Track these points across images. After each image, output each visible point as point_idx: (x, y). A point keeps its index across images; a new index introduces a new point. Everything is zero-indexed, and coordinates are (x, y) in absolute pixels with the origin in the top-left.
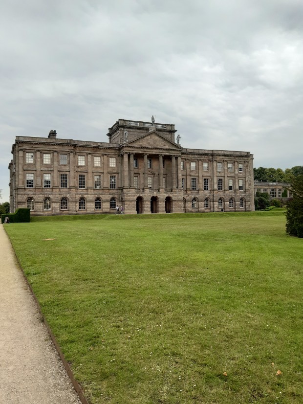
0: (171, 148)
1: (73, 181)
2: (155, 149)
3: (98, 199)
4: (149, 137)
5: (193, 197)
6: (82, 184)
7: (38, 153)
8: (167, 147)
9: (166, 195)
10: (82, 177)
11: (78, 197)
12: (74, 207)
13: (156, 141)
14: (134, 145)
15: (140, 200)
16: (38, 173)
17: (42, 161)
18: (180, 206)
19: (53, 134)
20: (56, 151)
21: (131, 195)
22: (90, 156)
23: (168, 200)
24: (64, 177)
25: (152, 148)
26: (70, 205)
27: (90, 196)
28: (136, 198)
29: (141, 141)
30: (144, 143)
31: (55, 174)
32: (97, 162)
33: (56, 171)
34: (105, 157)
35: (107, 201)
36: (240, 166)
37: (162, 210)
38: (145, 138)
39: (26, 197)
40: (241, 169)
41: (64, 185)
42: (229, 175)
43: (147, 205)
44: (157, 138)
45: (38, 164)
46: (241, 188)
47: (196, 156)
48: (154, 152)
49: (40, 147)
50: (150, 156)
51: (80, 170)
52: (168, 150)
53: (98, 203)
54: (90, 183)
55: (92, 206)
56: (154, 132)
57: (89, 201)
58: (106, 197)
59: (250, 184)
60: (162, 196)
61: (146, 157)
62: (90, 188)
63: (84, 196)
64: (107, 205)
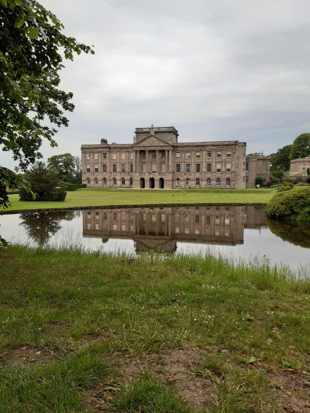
0: (164, 145)
1: (109, 168)
2: (153, 146)
3: (123, 179)
4: (149, 139)
5: (186, 177)
6: (115, 170)
7: (92, 154)
8: (161, 145)
9: (160, 177)
10: (115, 166)
11: (112, 177)
12: (110, 183)
13: (153, 141)
14: (139, 145)
15: (143, 180)
16: (91, 164)
17: (94, 158)
18: (169, 184)
19: (104, 141)
20: (100, 152)
21: (137, 177)
22: (118, 153)
23: (162, 180)
24: (105, 166)
25: (151, 146)
26: (108, 182)
27: (118, 177)
28: (139, 179)
29: (144, 142)
30: (145, 143)
31: (100, 164)
32: (123, 156)
33: (100, 163)
34: (127, 153)
35: (128, 180)
36: (229, 153)
37: (157, 187)
38: (147, 140)
39: (86, 177)
40: (229, 155)
41: (105, 171)
42: (217, 161)
43: (147, 183)
44: (154, 139)
45: (92, 159)
46: (229, 170)
47: (190, 148)
48: (152, 149)
49: (92, 150)
50: (150, 151)
51: (113, 162)
52: (162, 146)
53: (123, 181)
54: (118, 169)
55: (119, 183)
56: (152, 136)
57: (118, 180)
58: (127, 177)
59: (237, 167)
60: (157, 177)
61: (147, 152)
62: (118, 172)
63: (116, 177)
64: (127, 183)
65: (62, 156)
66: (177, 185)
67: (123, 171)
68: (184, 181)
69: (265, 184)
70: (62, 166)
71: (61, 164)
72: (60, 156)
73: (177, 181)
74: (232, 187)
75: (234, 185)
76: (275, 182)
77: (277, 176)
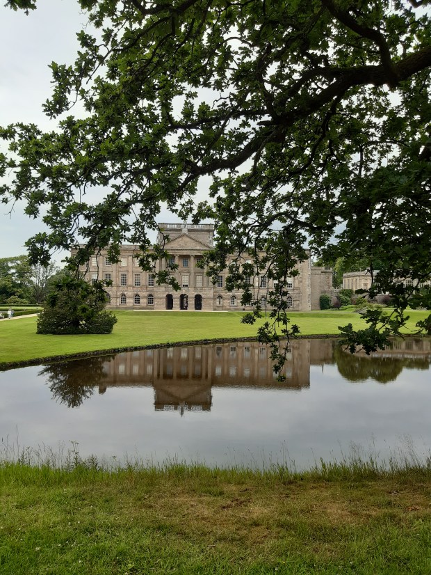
0: (202, 249)
1: (116, 280)
2: (186, 250)
3: (137, 295)
4: (180, 239)
6: (124, 282)
8: (198, 248)
9: (196, 293)
10: (124, 276)
11: (119, 293)
12: (115, 302)
13: (187, 242)
15: (170, 298)
18: (209, 304)
20: (101, 255)
21: (160, 293)
22: (131, 258)
23: (198, 299)
25: (183, 250)
26: (113, 300)
27: (130, 293)
28: (165, 295)
30: (175, 245)
31: (101, 274)
33: (101, 272)
35: (144, 297)
37: (191, 308)
38: (177, 240)
43: (177, 302)
44: (188, 239)
46: (290, 285)
48: (185, 253)
50: (182, 257)
51: (121, 270)
52: (199, 250)
53: (137, 299)
54: (130, 281)
55: (130, 302)
56: (184, 235)
57: (130, 297)
58: (143, 293)
59: (301, 282)
60: (192, 294)
61: (177, 257)
62: (130, 286)
63: (126, 293)
64: (144, 301)
65: (17, 259)
66: (218, 304)
67: (138, 284)
68: (229, 299)
69: (332, 304)
70: (13, 274)
71: (13, 271)
72: (12, 260)
73: (218, 300)
74: (296, 309)
75: (298, 305)
76: (345, 302)
77: (347, 295)
